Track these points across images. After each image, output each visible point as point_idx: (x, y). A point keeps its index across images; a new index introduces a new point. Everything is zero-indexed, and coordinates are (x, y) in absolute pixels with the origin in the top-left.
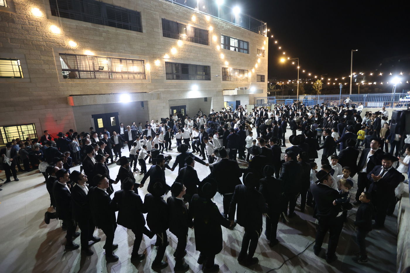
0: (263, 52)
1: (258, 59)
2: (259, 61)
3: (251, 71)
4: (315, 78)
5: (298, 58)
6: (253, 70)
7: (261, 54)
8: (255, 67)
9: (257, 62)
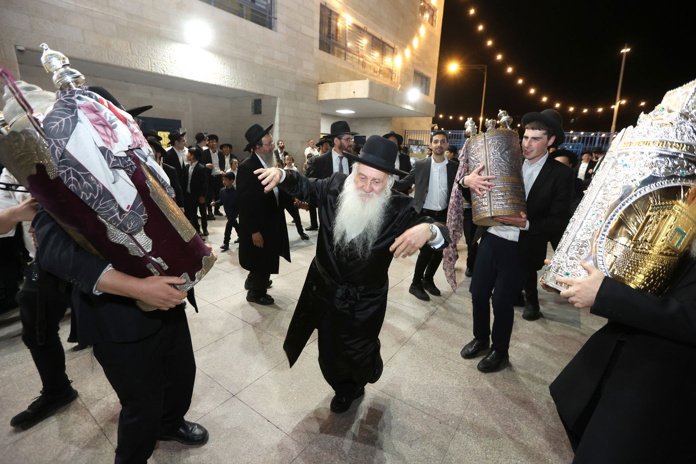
0: (433, 11)
1: (420, 25)
2: (423, 30)
3: (403, 53)
4: (543, 102)
5: (486, 67)
6: (408, 52)
7: (427, 16)
8: (411, 46)
9: (418, 34)
